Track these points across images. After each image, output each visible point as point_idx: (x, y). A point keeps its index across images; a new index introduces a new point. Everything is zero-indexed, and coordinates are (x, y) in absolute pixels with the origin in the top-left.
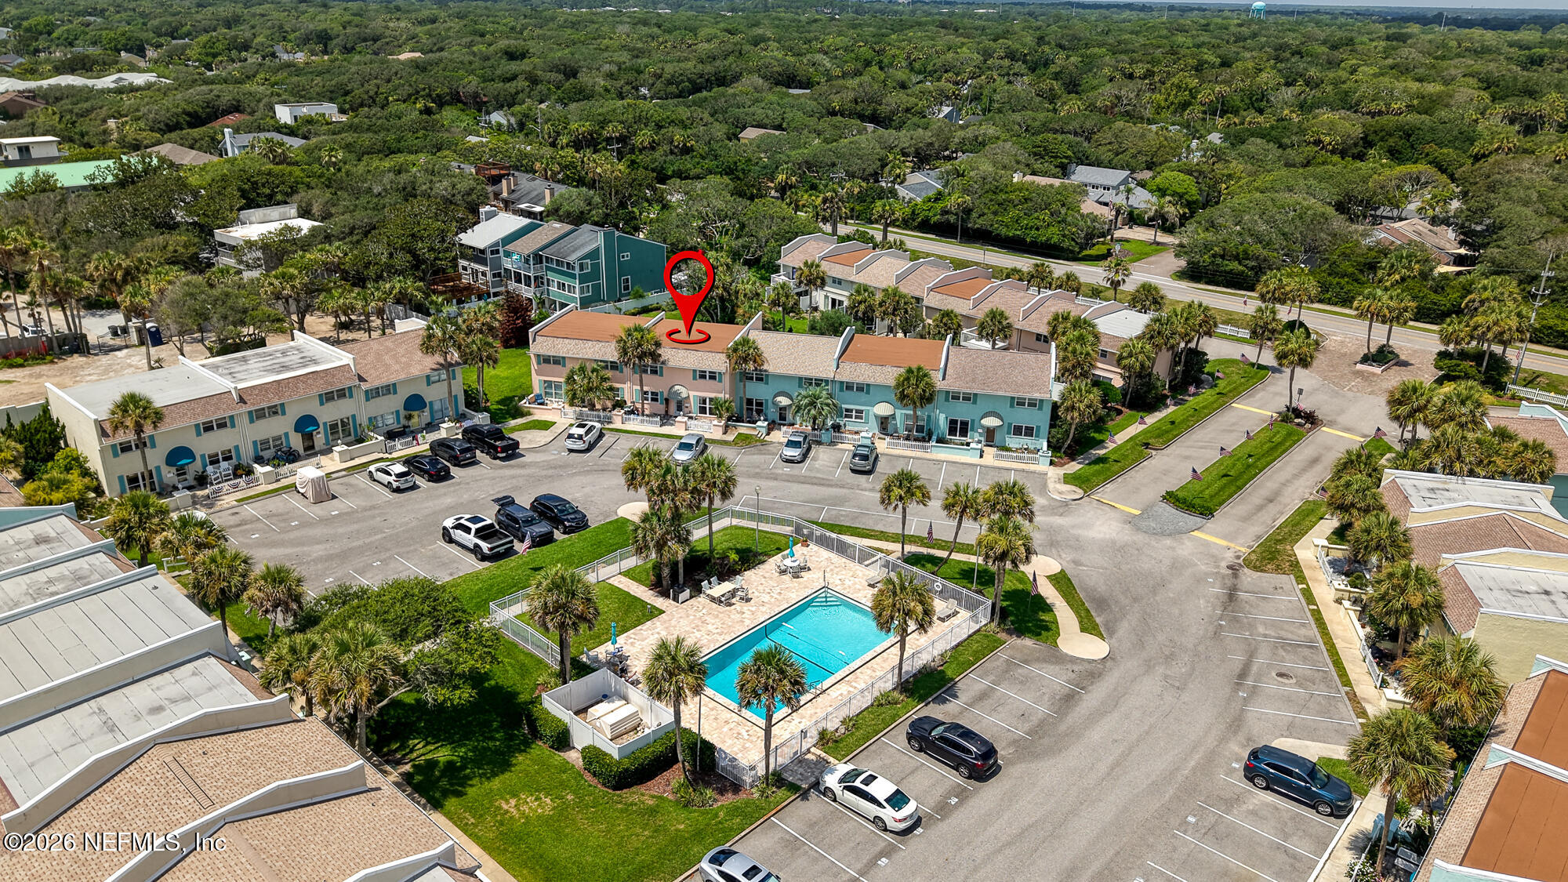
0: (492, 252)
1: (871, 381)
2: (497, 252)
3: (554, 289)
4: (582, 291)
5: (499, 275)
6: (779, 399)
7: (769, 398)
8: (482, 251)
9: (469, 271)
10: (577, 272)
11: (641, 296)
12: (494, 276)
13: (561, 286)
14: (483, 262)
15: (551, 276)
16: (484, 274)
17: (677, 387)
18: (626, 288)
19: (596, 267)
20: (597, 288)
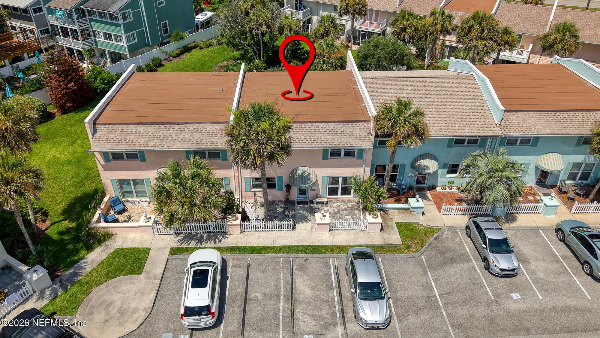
0: (35, 11)
1: (547, 132)
2: (40, 10)
3: (101, 39)
4: (128, 39)
5: (47, 31)
6: (424, 162)
7: (408, 162)
8: (25, 11)
9: (18, 30)
10: (121, 22)
11: (182, 38)
12: (42, 32)
13: (108, 36)
14: (29, 19)
15: (96, 27)
16: (32, 31)
17: (301, 170)
18: (166, 31)
19: (137, 15)
20: (141, 35)
